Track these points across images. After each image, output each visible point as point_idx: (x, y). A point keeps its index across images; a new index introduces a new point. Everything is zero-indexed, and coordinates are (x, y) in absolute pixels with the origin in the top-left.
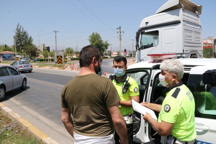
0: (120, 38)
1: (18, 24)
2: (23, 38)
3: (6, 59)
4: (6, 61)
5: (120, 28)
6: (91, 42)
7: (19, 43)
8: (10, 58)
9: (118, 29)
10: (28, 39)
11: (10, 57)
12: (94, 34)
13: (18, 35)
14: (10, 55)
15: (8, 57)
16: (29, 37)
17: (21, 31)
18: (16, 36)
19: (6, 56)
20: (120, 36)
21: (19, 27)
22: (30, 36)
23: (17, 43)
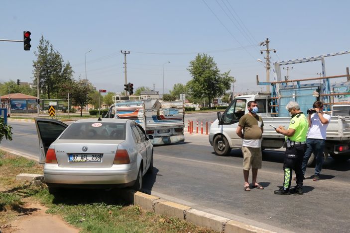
0: (268, 64)
1: (42, 37)
2: (52, 67)
3: (18, 109)
4: (18, 115)
5: (267, 42)
6: (194, 73)
7: (43, 77)
8: (25, 109)
9: (262, 44)
10: (63, 69)
11: (26, 105)
12: (199, 57)
13: (43, 60)
14: (25, 102)
15: (23, 106)
16: (64, 64)
17: (49, 52)
18: (39, 62)
19: (19, 104)
20: (268, 60)
21: (44, 43)
22: (67, 63)
23: (41, 77)
